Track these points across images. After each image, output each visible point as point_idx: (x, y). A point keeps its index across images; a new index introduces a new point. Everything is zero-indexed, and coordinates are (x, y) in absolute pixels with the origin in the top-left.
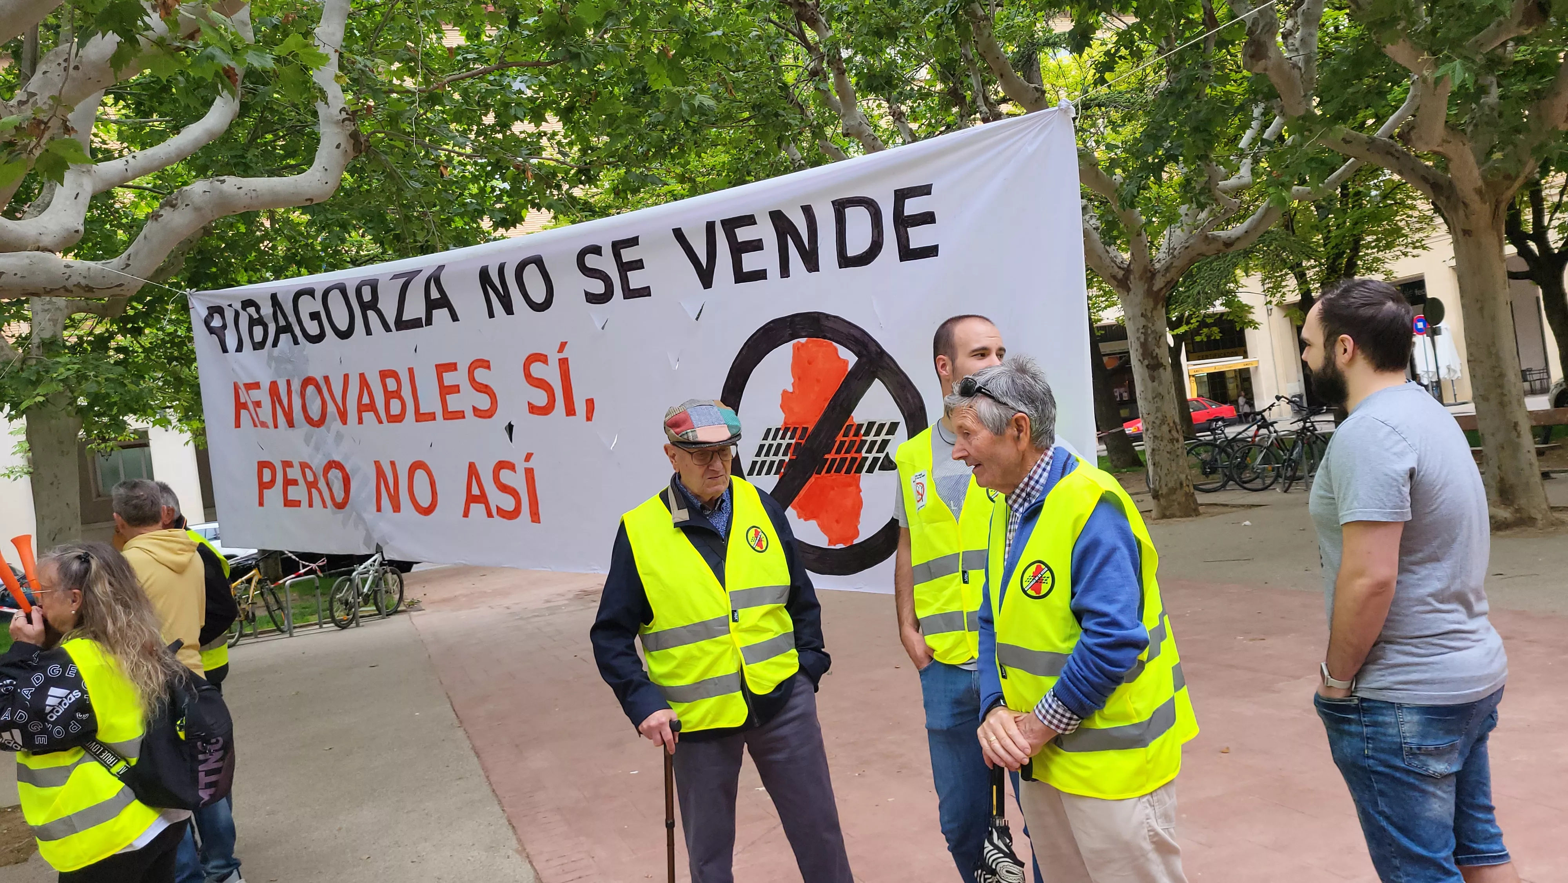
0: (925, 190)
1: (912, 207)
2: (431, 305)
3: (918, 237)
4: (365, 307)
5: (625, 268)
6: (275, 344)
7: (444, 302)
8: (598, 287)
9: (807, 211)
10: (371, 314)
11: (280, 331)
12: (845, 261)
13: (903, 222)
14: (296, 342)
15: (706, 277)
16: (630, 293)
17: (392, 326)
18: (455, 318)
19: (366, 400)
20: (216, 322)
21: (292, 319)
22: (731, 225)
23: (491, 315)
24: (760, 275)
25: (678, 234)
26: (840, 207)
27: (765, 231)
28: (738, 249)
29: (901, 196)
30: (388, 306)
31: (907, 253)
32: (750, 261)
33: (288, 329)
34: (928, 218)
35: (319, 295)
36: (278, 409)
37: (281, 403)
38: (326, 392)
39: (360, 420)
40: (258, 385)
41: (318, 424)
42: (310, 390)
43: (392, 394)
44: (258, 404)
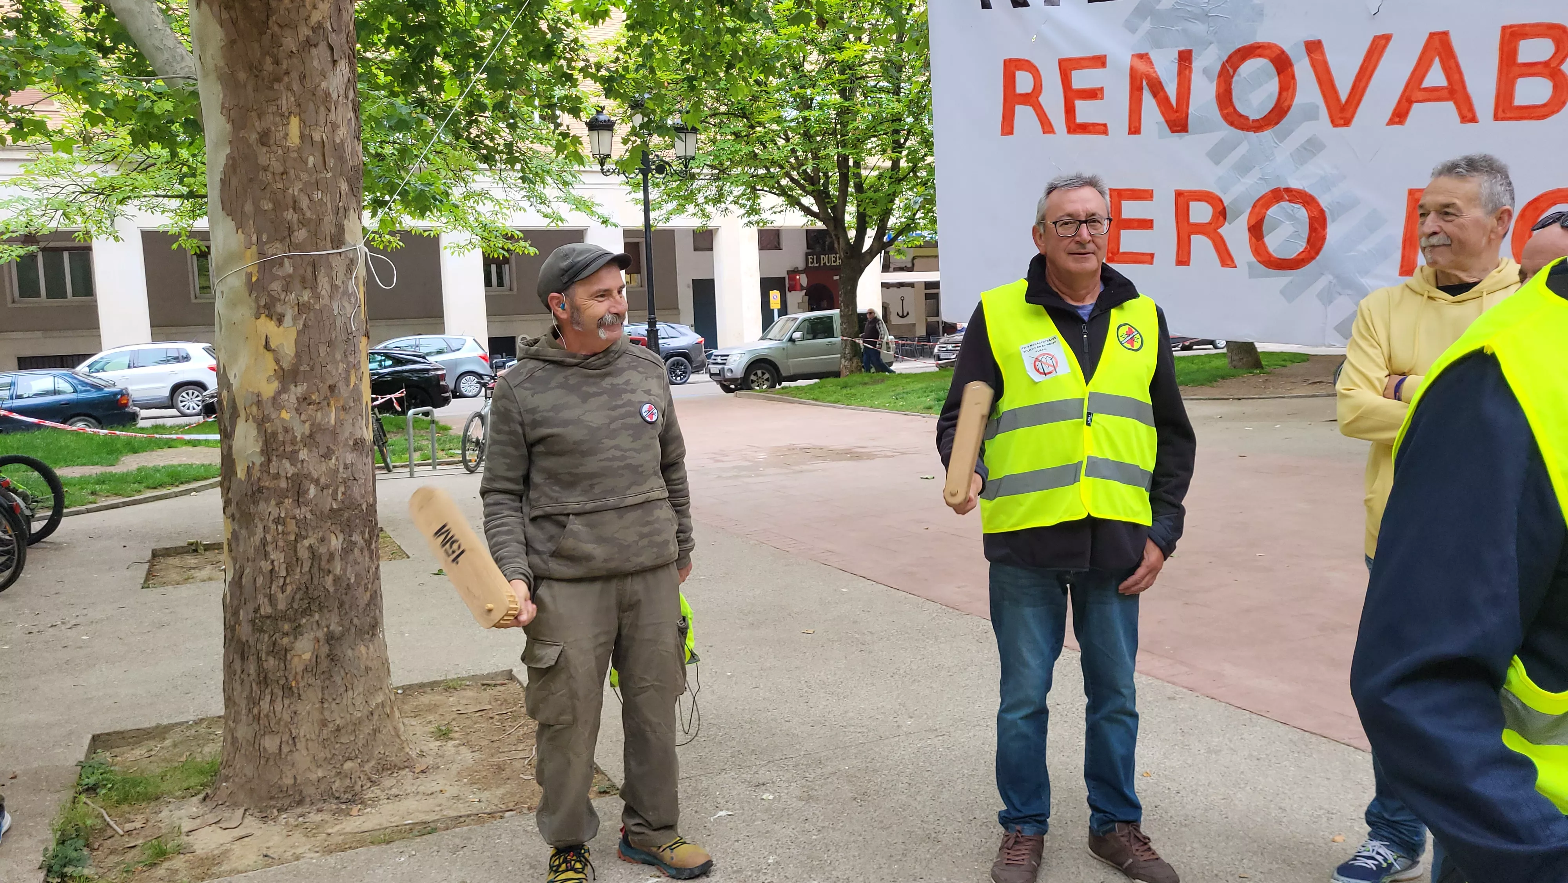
19: (1435, 79)
36: (1148, 99)
37: (1157, 88)
38: (1303, 70)
39: (1399, 116)
40: (1099, 61)
41: (1259, 126)
42: (1251, 67)
43: (1532, 69)
44: (1093, 94)
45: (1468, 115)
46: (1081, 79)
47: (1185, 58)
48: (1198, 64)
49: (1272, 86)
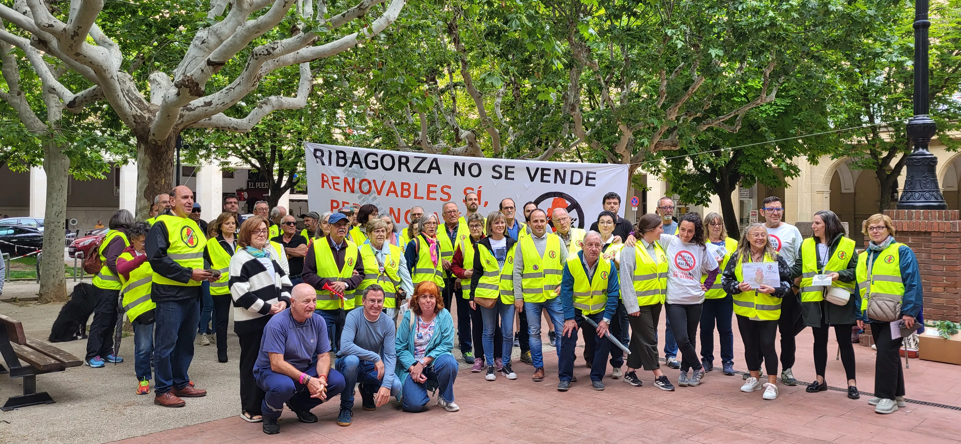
0: (595, 173)
1: (591, 176)
2: (431, 168)
3: (590, 182)
4: (400, 163)
5: (507, 172)
6: (351, 166)
7: (438, 168)
8: (497, 175)
9: (565, 171)
10: (403, 167)
11: (353, 162)
12: (572, 183)
13: (588, 178)
14: (362, 167)
15: (532, 179)
16: (507, 178)
17: (412, 171)
18: (440, 173)
19: (392, 189)
20: (319, 154)
21: (363, 161)
22: (543, 170)
23: (455, 174)
24: (549, 182)
25: (528, 169)
26: (573, 172)
27: (552, 173)
28: (543, 175)
29: (588, 173)
30: (412, 165)
31: (587, 184)
32: (545, 178)
33: (359, 163)
34: (594, 179)
35: (380, 157)
36: (347, 186)
37: (349, 185)
38: (373, 184)
39: (387, 195)
40: (338, 178)
41: (366, 193)
42: (364, 183)
43: (405, 190)
44: (338, 184)
45: (397, 196)
46: (335, 181)
47: (354, 179)
48: (356, 181)
49: (368, 187)
